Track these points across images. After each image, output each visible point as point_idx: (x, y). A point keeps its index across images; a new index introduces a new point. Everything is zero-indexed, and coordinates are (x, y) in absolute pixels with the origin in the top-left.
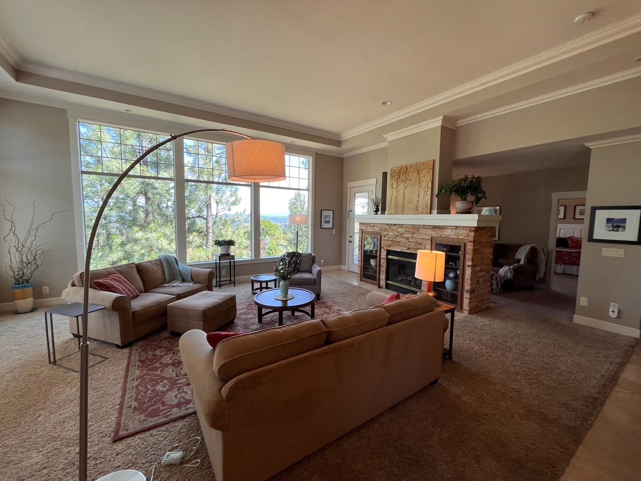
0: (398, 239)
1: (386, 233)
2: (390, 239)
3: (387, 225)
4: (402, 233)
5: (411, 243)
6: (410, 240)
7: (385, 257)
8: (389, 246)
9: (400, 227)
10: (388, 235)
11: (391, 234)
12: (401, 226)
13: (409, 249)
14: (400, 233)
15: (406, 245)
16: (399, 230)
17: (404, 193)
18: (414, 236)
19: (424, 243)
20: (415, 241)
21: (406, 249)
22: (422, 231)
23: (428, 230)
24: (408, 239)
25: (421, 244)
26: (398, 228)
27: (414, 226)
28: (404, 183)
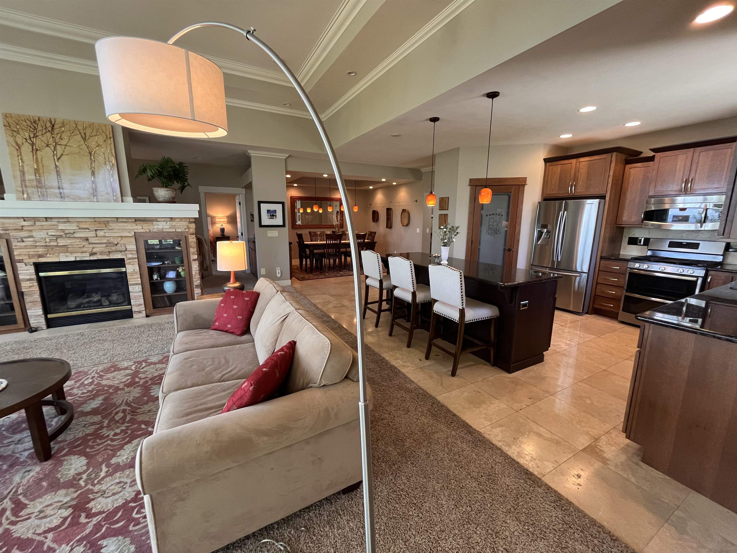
0: (62, 242)
1: (23, 234)
2: (38, 244)
3: (24, 219)
4: (72, 232)
5: (94, 246)
6: (91, 240)
7: (34, 277)
8: (40, 256)
9: (65, 222)
10: (32, 237)
11: (39, 235)
12: (67, 220)
13: (92, 254)
14: (66, 232)
15: (84, 249)
16: (62, 226)
17: (56, 166)
18: (100, 233)
19: (122, 242)
20: (105, 241)
21: (88, 254)
22: (113, 225)
23: (126, 224)
24: (87, 240)
25: (116, 245)
26: (56, 223)
27: (96, 219)
28: (52, 148)
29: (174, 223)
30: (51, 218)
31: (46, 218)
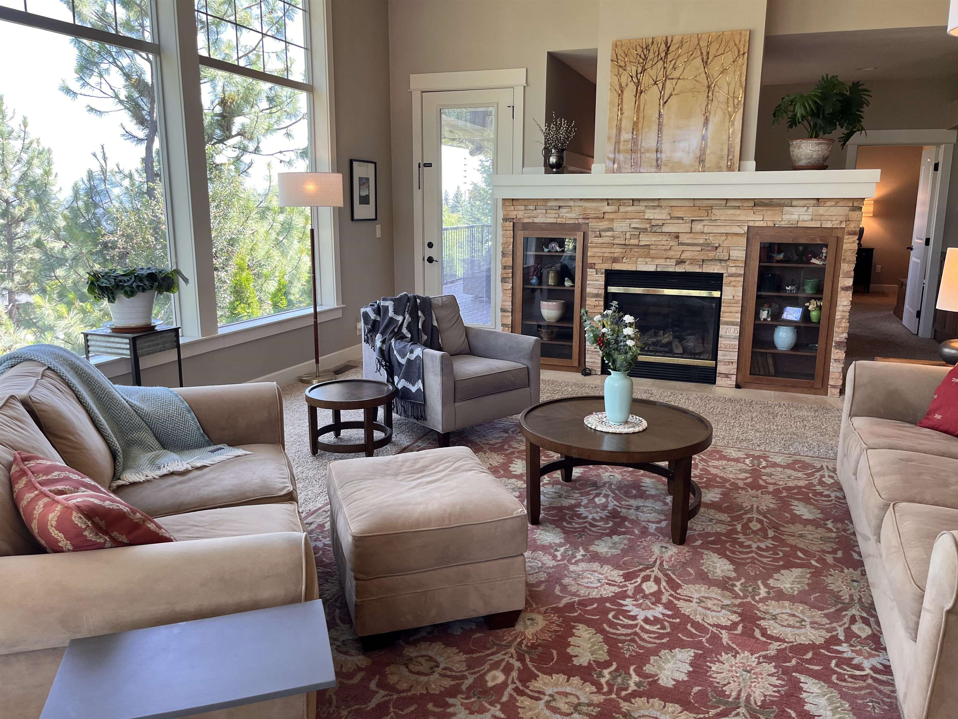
0: (645, 239)
1: (604, 225)
2: (616, 241)
3: (608, 201)
4: (660, 223)
5: (684, 248)
6: (684, 239)
7: (602, 292)
8: (615, 260)
9: (654, 207)
10: (611, 229)
11: (620, 226)
12: (657, 203)
13: (680, 262)
14: (654, 223)
15: (671, 253)
16: (649, 214)
17: (660, 115)
18: (698, 227)
19: (726, 244)
20: (701, 241)
21: (673, 262)
22: (718, 213)
23: (738, 212)
24: (677, 237)
25: (717, 248)
26: (643, 208)
27: (696, 202)
28: (660, 86)
29: (821, 210)
30: (639, 200)
31: (633, 200)
